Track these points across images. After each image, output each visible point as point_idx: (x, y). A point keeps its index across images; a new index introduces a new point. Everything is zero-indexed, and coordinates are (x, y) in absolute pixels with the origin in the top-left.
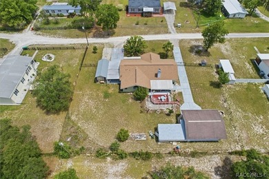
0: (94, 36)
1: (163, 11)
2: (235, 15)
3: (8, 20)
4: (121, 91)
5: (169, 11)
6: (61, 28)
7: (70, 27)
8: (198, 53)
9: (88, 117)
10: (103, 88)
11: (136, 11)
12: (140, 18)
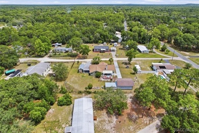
0: (78, 59)
1: (110, 51)
2: (144, 51)
3: (39, 52)
4: (90, 74)
5: (113, 51)
6: (62, 56)
7: (66, 56)
8: (126, 64)
9: (75, 82)
10: (82, 74)
11: (98, 50)
12: (99, 53)
